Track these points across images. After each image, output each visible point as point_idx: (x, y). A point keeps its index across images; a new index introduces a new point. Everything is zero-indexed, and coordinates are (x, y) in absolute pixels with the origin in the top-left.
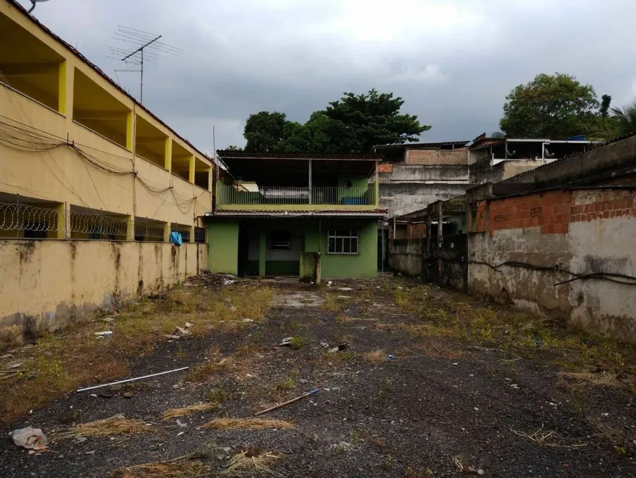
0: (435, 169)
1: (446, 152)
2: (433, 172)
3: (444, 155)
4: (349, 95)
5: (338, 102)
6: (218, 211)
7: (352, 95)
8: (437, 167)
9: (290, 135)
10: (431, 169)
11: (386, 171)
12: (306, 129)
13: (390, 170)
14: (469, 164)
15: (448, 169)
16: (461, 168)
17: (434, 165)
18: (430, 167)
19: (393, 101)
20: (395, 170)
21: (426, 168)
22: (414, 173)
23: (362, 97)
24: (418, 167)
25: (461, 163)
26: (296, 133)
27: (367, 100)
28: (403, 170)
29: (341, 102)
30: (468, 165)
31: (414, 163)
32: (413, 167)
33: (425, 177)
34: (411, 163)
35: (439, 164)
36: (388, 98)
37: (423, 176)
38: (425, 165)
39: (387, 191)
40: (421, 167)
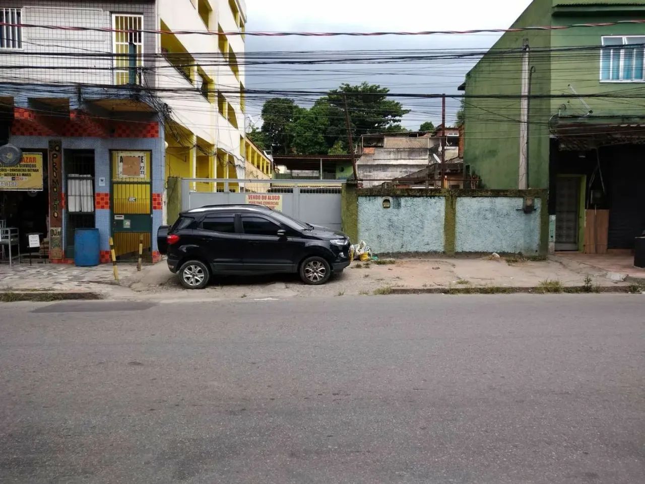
0: (404, 151)
1: (412, 139)
2: (403, 154)
3: (411, 141)
4: (345, 85)
5: (337, 90)
6: (274, 186)
7: (348, 85)
8: (406, 150)
9: (298, 118)
10: (402, 151)
11: (370, 153)
12: (311, 114)
13: (372, 152)
14: (428, 147)
15: (414, 151)
16: (423, 150)
17: (404, 148)
18: (401, 150)
19: (380, 91)
20: (376, 152)
21: (398, 151)
22: (390, 154)
23: (356, 88)
24: (392, 150)
25: (423, 147)
26: (304, 117)
27: (360, 89)
28: (382, 152)
29: (339, 90)
30: (427, 149)
31: (390, 147)
32: (389, 150)
33: (398, 157)
34: (388, 147)
35: (408, 147)
36: (376, 88)
37: (396, 156)
38: (397, 149)
39: (368, 170)
40: (394, 150)
